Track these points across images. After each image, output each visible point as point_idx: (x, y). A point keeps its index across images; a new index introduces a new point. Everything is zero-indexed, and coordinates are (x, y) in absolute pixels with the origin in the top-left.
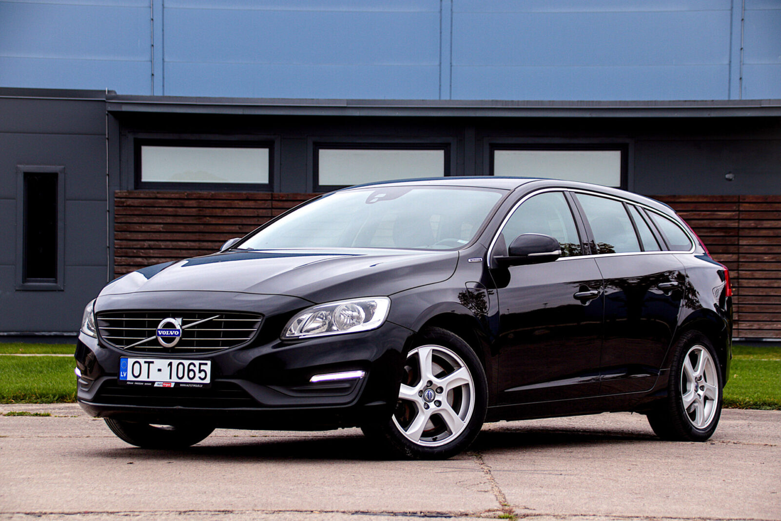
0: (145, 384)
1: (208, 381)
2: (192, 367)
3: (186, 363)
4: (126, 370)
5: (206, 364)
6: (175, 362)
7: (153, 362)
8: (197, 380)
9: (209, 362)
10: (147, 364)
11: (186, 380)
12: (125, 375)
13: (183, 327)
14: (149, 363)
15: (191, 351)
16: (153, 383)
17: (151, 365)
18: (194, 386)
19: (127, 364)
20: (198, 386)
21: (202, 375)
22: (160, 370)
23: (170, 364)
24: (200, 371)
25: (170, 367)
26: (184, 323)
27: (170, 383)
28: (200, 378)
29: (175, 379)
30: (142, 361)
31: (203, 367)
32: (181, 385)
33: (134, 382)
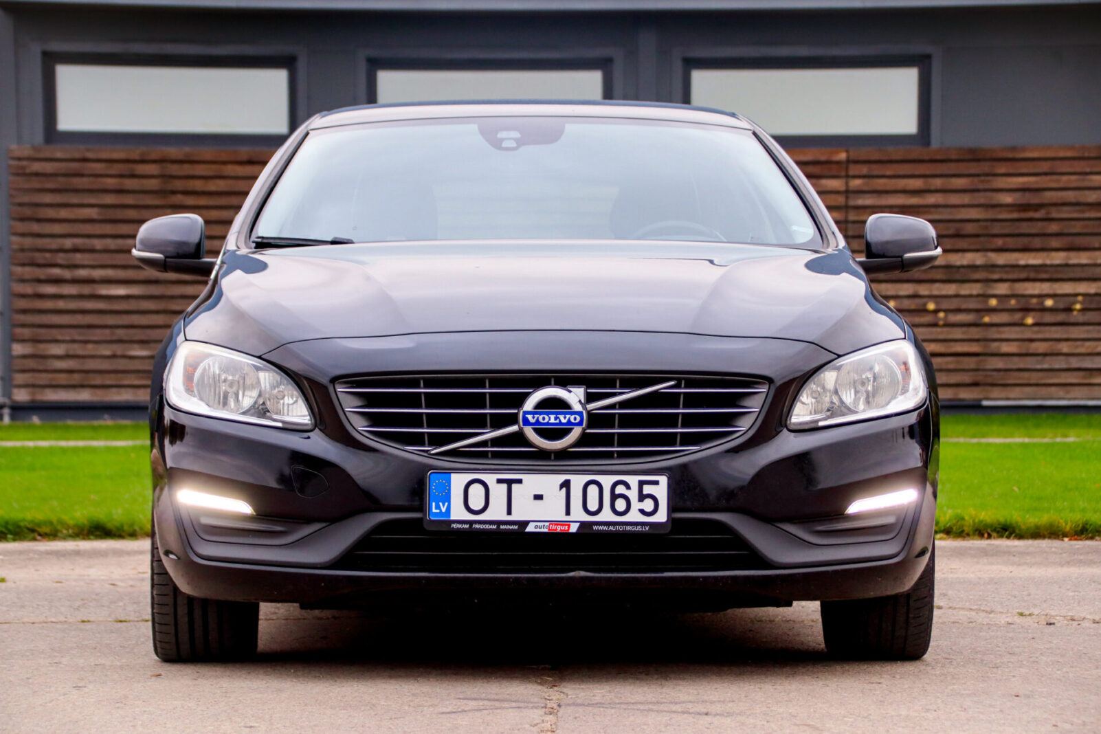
0: (502, 527)
1: (661, 517)
2: (620, 489)
3: (607, 481)
4: (447, 498)
5: (656, 483)
6: (578, 481)
7: (520, 481)
8: (634, 516)
9: (663, 480)
10: (505, 486)
11: (607, 515)
12: (444, 510)
13: (591, 406)
14: (509, 483)
15: (609, 455)
16: (525, 524)
17: (514, 486)
18: (629, 528)
19: (449, 486)
20: (639, 528)
21: (648, 505)
22: (538, 497)
23: (566, 485)
24: (642, 497)
25: (564, 489)
26: (590, 398)
27: (568, 523)
28: (642, 511)
29: (578, 515)
30: (490, 479)
31: (647, 489)
32: (595, 528)
33: (471, 523)
